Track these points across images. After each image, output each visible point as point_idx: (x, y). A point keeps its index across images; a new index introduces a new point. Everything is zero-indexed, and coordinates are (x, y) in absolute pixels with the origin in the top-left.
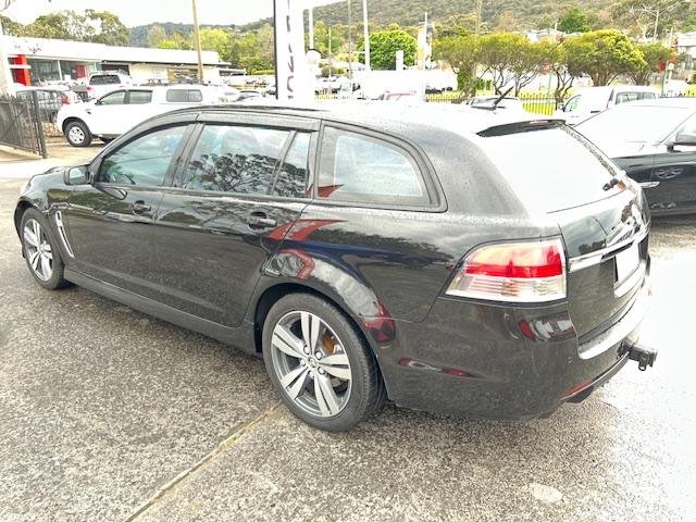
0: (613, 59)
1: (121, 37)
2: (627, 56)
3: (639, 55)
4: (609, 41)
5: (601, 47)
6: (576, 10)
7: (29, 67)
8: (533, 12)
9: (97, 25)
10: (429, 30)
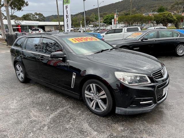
0: (168, 19)
1: (44, 19)
2: (171, 18)
3: (175, 18)
4: (166, 15)
5: (164, 16)
6: (162, 6)
7: (20, 28)
8: (151, 7)
9: (37, 17)
10: (117, 14)
